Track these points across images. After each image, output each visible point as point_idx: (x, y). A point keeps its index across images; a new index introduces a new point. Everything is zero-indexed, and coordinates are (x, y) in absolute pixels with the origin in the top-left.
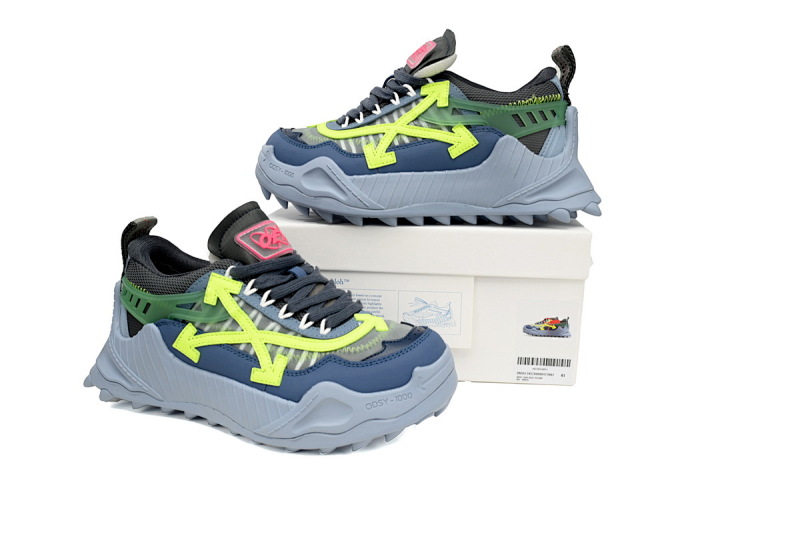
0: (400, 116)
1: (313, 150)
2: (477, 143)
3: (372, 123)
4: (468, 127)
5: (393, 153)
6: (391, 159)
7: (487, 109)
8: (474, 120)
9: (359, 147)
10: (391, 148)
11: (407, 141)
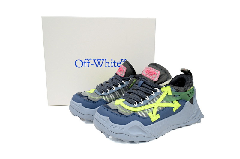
0: (156, 100)
1: (128, 117)
2: (181, 105)
3: (147, 104)
4: (177, 101)
5: (159, 114)
6: (158, 117)
7: (182, 94)
8: (179, 98)
9: (146, 114)
10: (157, 113)
11: (161, 109)
